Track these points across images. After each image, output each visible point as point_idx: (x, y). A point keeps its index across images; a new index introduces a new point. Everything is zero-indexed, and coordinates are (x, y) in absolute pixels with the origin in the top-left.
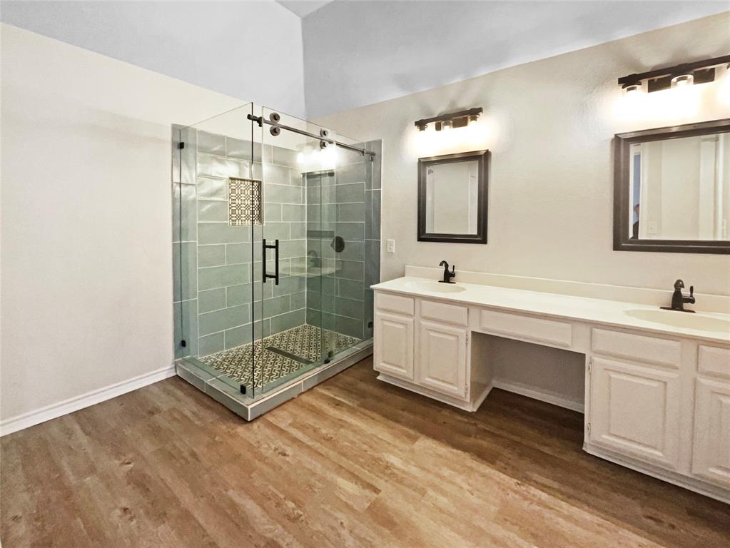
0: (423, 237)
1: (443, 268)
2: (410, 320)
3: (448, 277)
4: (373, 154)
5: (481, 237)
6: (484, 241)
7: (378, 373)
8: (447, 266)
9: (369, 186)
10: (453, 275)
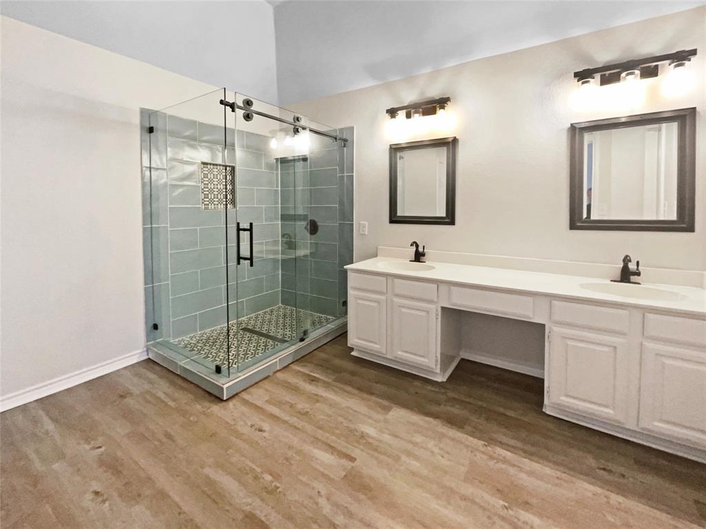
0: (394, 219)
1: (414, 248)
2: (383, 298)
3: (419, 256)
4: (345, 140)
5: (450, 219)
6: (452, 222)
7: (352, 349)
8: (417, 246)
9: (342, 171)
10: (423, 255)
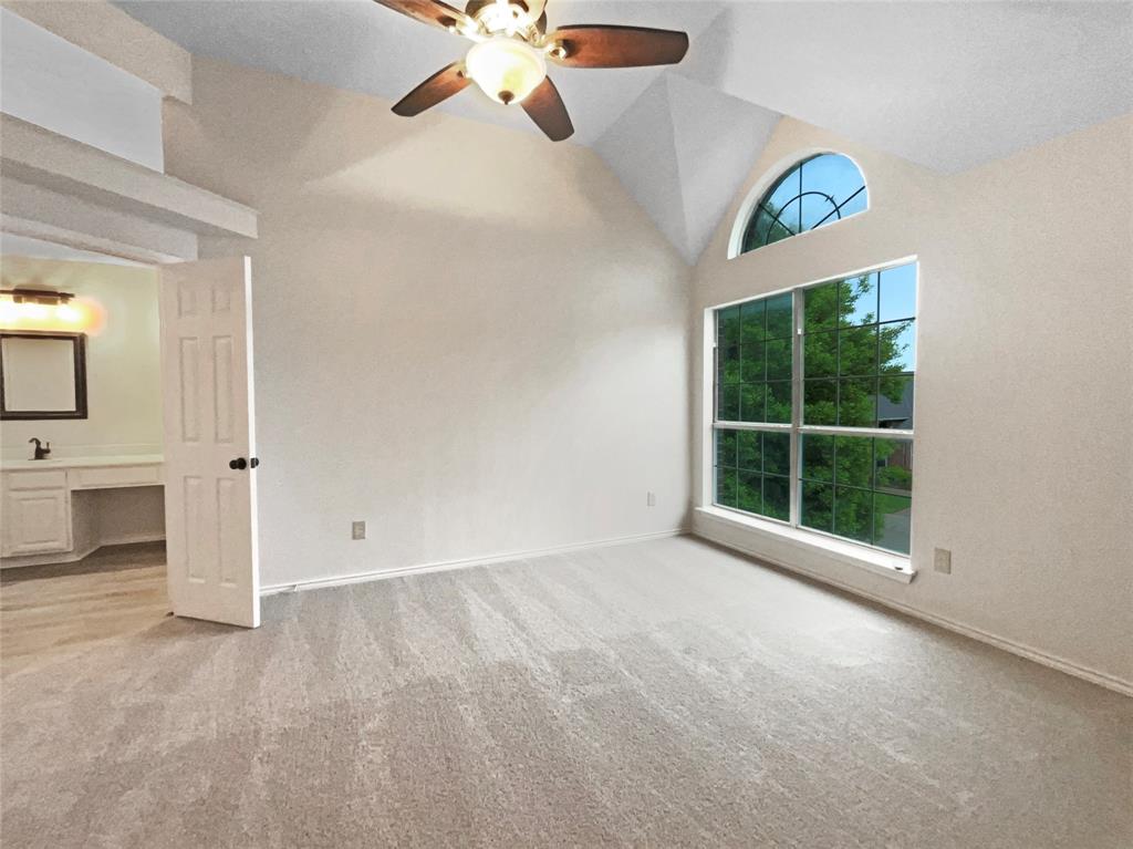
0: (3, 415)
1: (34, 445)
3: (40, 454)
5: (81, 411)
6: (84, 416)
8: (38, 443)
10: (48, 451)
